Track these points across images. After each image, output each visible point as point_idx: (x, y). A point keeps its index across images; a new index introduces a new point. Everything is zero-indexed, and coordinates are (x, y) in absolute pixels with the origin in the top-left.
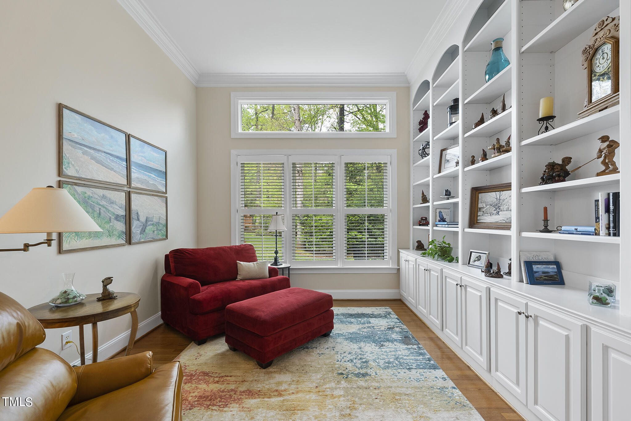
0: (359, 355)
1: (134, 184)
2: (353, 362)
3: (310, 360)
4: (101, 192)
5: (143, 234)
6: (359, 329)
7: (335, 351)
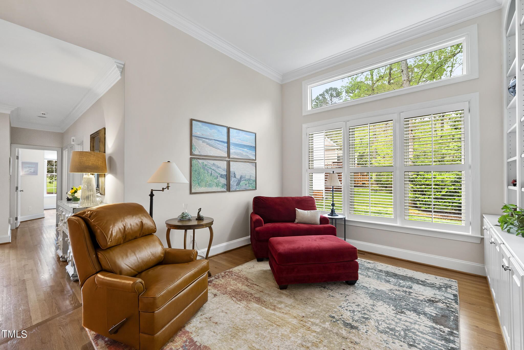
0: (366, 311)
1: (231, 156)
2: (354, 313)
3: (317, 297)
4: (212, 162)
5: (238, 186)
6: (391, 290)
7: (346, 298)
